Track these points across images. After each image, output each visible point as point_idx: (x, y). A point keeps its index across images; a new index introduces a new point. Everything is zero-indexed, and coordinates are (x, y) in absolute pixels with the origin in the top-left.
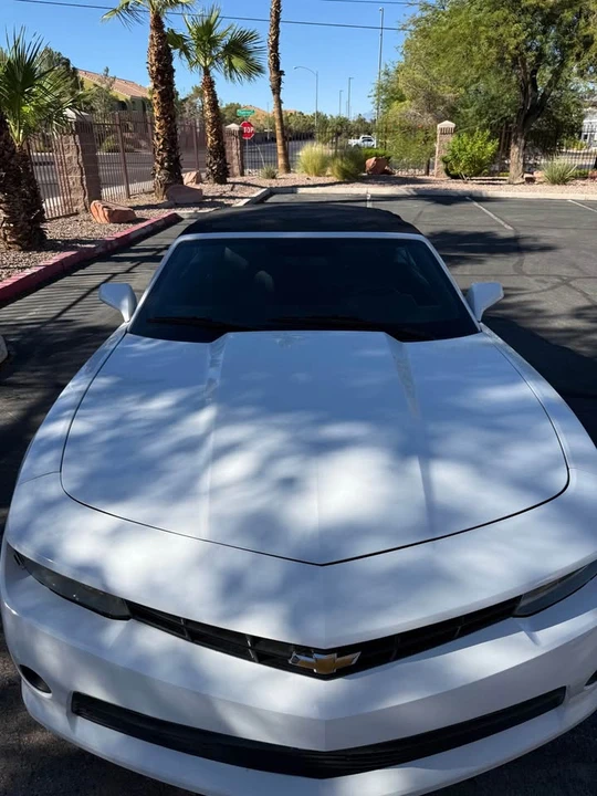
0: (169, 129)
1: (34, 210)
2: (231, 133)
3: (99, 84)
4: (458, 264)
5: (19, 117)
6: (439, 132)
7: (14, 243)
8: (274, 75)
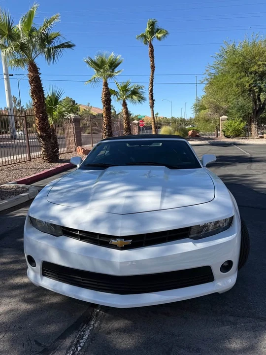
0: (109, 121)
1: (55, 148)
2: (135, 124)
3: (86, 109)
4: (226, 166)
5: (52, 115)
6: (221, 120)
7: (47, 160)
8: (151, 101)
